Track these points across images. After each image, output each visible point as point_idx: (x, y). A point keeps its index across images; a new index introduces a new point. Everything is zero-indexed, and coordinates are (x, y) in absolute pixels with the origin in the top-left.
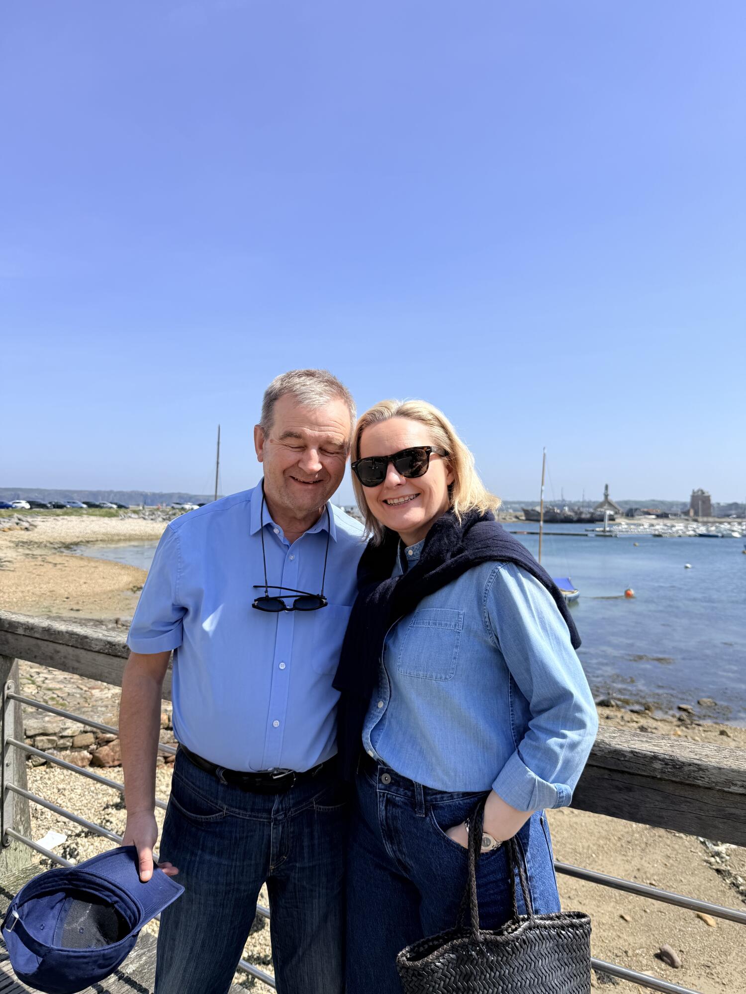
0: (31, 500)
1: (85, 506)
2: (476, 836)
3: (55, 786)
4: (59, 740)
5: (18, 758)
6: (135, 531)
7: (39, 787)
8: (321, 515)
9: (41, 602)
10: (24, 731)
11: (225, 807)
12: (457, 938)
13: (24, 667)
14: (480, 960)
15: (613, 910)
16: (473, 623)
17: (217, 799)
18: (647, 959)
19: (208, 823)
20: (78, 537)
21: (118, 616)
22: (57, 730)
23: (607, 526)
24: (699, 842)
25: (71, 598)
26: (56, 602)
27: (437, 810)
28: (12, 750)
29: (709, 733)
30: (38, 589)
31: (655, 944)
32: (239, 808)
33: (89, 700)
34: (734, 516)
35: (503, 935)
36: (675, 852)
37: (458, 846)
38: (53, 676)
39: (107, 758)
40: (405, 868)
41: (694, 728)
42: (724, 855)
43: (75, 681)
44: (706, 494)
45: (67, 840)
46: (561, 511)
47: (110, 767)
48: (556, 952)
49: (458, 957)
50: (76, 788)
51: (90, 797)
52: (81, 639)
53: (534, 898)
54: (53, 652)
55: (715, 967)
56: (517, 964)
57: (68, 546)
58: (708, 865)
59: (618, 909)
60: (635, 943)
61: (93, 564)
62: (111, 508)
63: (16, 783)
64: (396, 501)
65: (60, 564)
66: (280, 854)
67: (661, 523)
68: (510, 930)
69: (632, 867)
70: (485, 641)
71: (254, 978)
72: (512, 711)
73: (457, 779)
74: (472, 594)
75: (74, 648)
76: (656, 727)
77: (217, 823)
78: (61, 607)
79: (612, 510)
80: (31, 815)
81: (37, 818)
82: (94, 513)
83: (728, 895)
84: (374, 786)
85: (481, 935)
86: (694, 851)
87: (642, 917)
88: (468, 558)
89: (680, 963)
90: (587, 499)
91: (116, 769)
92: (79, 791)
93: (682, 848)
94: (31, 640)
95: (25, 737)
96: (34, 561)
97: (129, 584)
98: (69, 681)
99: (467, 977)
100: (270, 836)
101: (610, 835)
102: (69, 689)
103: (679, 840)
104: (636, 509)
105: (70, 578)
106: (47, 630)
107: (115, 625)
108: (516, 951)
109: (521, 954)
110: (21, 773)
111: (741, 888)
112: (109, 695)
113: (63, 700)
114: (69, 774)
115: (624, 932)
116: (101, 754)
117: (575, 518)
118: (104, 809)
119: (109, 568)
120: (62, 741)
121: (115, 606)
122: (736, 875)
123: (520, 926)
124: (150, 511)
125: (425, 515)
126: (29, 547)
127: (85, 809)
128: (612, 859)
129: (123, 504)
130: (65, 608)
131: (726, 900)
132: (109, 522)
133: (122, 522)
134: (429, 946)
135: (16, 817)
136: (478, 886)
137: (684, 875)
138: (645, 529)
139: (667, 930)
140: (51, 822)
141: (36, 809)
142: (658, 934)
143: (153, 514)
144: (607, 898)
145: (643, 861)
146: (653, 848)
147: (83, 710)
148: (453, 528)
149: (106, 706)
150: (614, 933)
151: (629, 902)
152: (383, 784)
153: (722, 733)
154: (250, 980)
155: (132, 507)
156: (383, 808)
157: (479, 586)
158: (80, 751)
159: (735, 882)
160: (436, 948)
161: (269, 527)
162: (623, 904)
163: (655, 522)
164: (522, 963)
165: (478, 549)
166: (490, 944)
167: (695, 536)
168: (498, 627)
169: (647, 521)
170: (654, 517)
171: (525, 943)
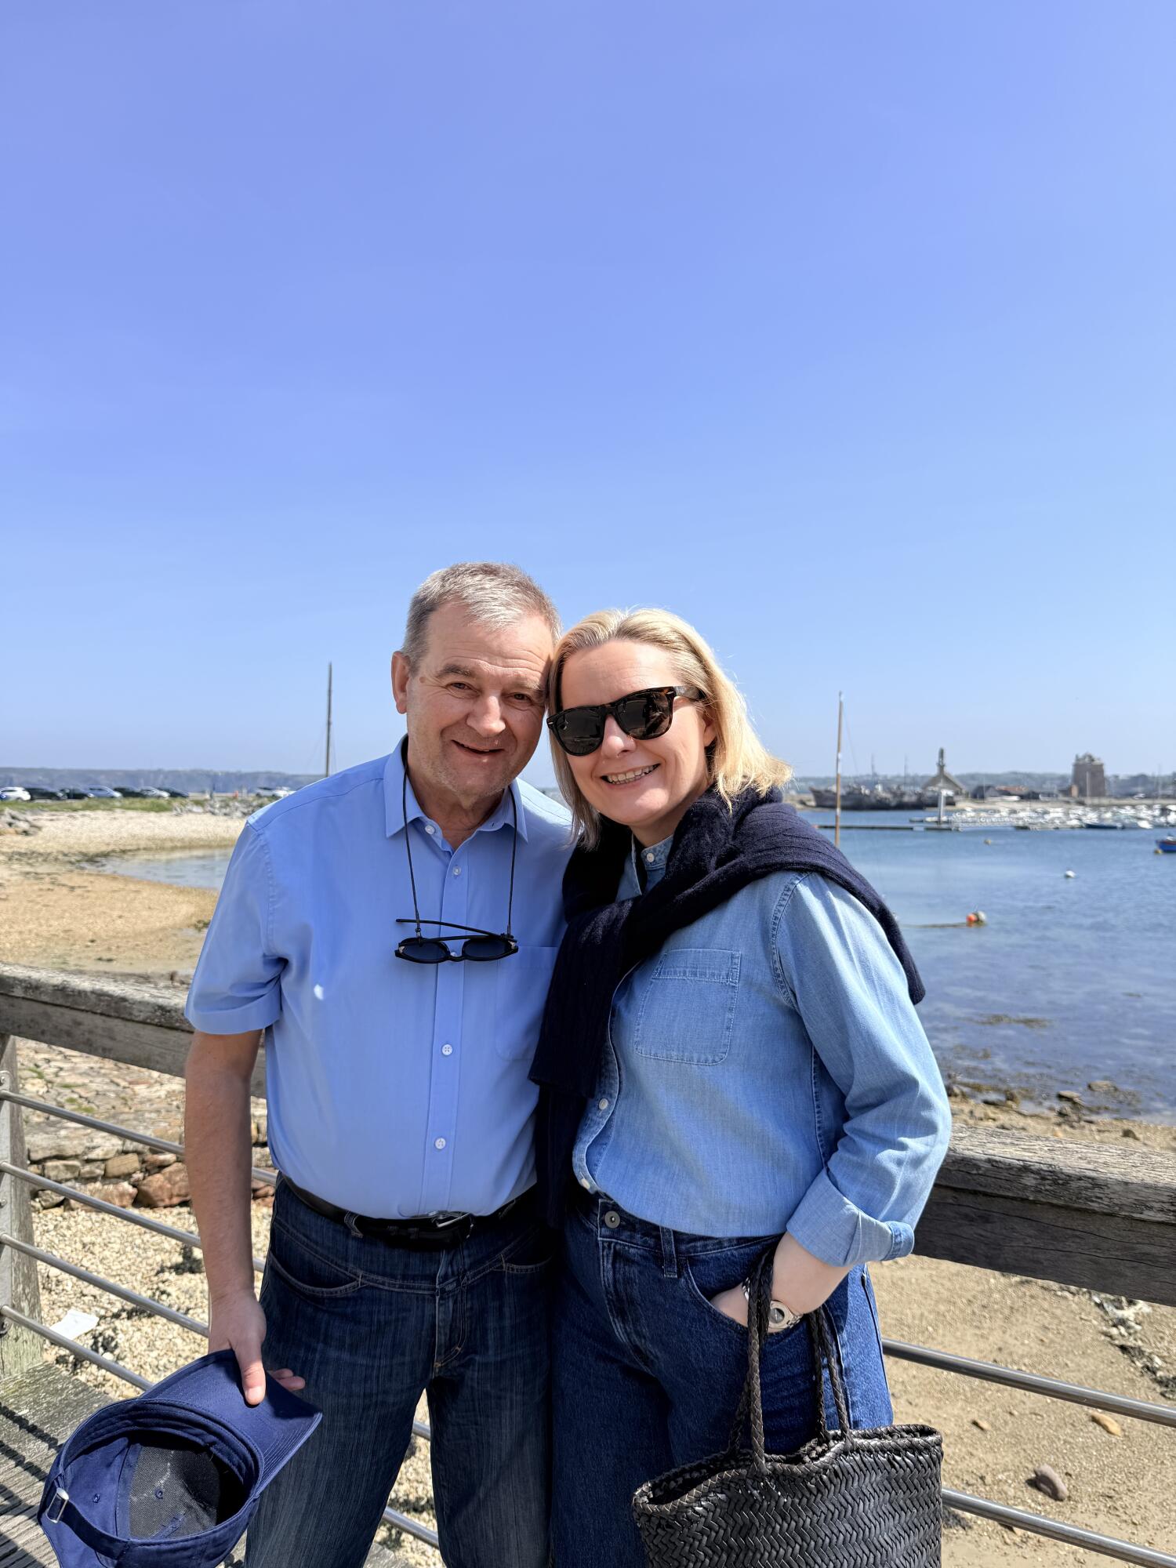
0: (31, 786)
1: (117, 794)
2: (760, 1308)
3: (78, 1239)
4: (83, 1166)
5: (18, 1193)
6: (199, 832)
7: (52, 1241)
8: (502, 800)
9: (50, 947)
10: (27, 1153)
11: (361, 1273)
12: (728, 1469)
13: (25, 1049)
14: (765, 1503)
15: (961, 1413)
16: (756, 971)
17: (347, 1261)
18: (1014, 1488)
19: (334, 1300)
20: (108, 844)
21: (172, 969)
22: (79, 1150)
23: (943, 814)
24: (1093, 1304)
25: (98, 942)
26: (74, 947)
27: (696, 1265)
28: (9, 1182)
29: (1106, 1134)
30: (44, 927)
31: (1027, 1465)
32: (384, 1275)
33: (130, 1103)
34: (1141, 795)
35: (804, 1463)
36: (1056, 1321)
37: (732, 1324)
38: (72, 1065)
39: (160, 1193)
40: (646, 1360)
41: (1084, 1127)
42: (1133, 1324)
43: (108, 1072)
44: (1097, 762)
45: (99, 1325)
46: (871, 792)
47: (165, 1207)
48: (886, 1489)
49: (730, 1500)
50: (112, 1240)
51: (135, 1256)
52: (116, 1003)
53: (853, 1403)
54: (70, 1024)
55: (1121, 1498)
56: (824, 1509)
57: (92, 859)
58: (1108, 1339)
59: (969, 1412)
60: (996, 1464)
61: (132, 887)
62: (159, 797)
63: (15, 1234)
64: (621, 778)
65: (79, 887)
66: (449, 1346)
67: (1028, 808)
68: (814, 1455)
69: (990, 1345)
70: (775, 999)
71: (399, 1533)
72: (818, 1107)
73: (731, 1217)
74: (753, 925)
75: (103, 1018)
76: (1025, 1126)
77: (347, 1299)
78: (83, 955)
79: (949, 789)
80: (41, 1286)
81: (50, 1291)
82: (132, 806)
83: (1139, 1385)
84: (592, 1231)
85: (767, 1463)
86: (1086, 1318)
87: (1006, 1423)
88: (747, 868)
89: (1067, 1493)
90: (911, 772)
91: (176, 1210)
92: (116, 1247)
93: (1067, 1314)
94: (35, 1005)
95: (29, 1162)
96: (38, 884)
97: (191, 916)
98: (99, 1073)
99: (745, 1530)
100: (434, 1317)
101: (955, 1296)
102: (98, 1084)
103: (1063, 1302)
104: (988, 787)
105: (97, 910)
106: (62, 990)
107: (170, 982)
108: (822, 1489)
109: (832, 1493)
110: (22, 1219)
111: (1159, 1374)
112: (163, 1093)
113: (89, 1102)
114: (99, 1220)
115: (978, 1446)
116: (150, 1186)
117: (894, 803)
118: (158, 1273)
119: (159, 892)
120: (87, 1168)
121: (169, 953)
122: (1150, 1354)
123: (829, 1449)
124: (222, 801)
125: (670, 799)
126: (30, 861)
127: (127, 1274)
128: (958, 1334)
129: (178, 790)
130: (89, 958)
131: (1137, 1392)
132: (157, 820)
133: (178, 819)
134: (685, 1480)
135: (17, 1287)
136: (763, 1386)
137: (1071, 1356)
138: (1001, 817)
139: (1045, 1442)
140: (72, 1296)
141: (48, 1277)
142: (1031, 1449)
143: (227, 805)
144: (951, 1394)
145: (1007, 1336)
146: (1022, 1315)
147: (122, 1117)
148: (720, 817)
149: (158, 1111)
150: (964, 1450)
151: (986, 1400)
152: (607, 1227)
153: (1127, 1133)
154: (394, 1537)
155: (193, 795)
156: (610, 1266)
157: (763, 912)
158: (117, 1183)
159: (1149, 1364)
160: (694, 1483)
161: (417, 824)
162: (977, 1403)
163: (1017, 806)
164: (832, 1508)
165: (760, 851)
166: (781, 1478)
167: (1081, 827)
168: (795, 978)
169: (1007, 805)
170: (1015, 798)
171: (837, 1475)
